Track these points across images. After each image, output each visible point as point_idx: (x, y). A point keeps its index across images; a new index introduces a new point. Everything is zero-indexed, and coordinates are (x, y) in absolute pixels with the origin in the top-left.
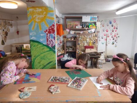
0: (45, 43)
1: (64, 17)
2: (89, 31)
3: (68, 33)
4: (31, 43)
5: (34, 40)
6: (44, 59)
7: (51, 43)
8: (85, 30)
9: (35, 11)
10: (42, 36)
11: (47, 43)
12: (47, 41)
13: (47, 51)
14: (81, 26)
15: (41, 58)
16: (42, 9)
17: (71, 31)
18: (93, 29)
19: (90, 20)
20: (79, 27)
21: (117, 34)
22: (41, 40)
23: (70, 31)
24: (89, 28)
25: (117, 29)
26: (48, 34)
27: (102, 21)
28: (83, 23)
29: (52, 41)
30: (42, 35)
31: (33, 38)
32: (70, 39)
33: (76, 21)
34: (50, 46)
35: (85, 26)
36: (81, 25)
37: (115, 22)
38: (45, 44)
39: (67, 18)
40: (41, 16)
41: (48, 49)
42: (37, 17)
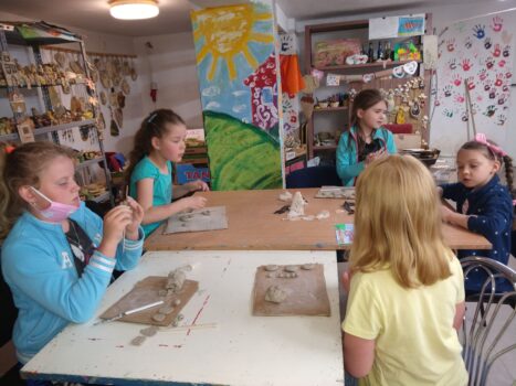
0: (247, 120)
1: (304, 30)
2: (396, 71)
3: (318, 85)
4: (208, 120)
5: (214, 110)
6: (247, 169)
7: (265, 118)
8: (380, 68)
9: (213, 20)
10: (240, 98)
11: (254, 119)
12: (254, 112)
13: (255, 144)
14: (366, 57)
15: (238, 166)
16: (236, 12)
17: (328, 77)
18: (409, 61)
19: (400, 31)
20: (358, 59)
21: (509, 76)
22: (236, 111)
23: (325, 76)
24: (393, 59)
25: (507, 55)
26: (256, 89)
27: (447, 29)
28: (371, 43)
29: (269, 111)
30: (237, 94)
31: (212, 106)
32: (325, 105)
33: (345, 40)
34: (263, 127)
35: (379, 54)
36: (363, 52)
37: (498, 28)
38: (247, 122)
39: (312, 31)
40: (233, 35)
41: (258, 138)
42: (221, 40)
